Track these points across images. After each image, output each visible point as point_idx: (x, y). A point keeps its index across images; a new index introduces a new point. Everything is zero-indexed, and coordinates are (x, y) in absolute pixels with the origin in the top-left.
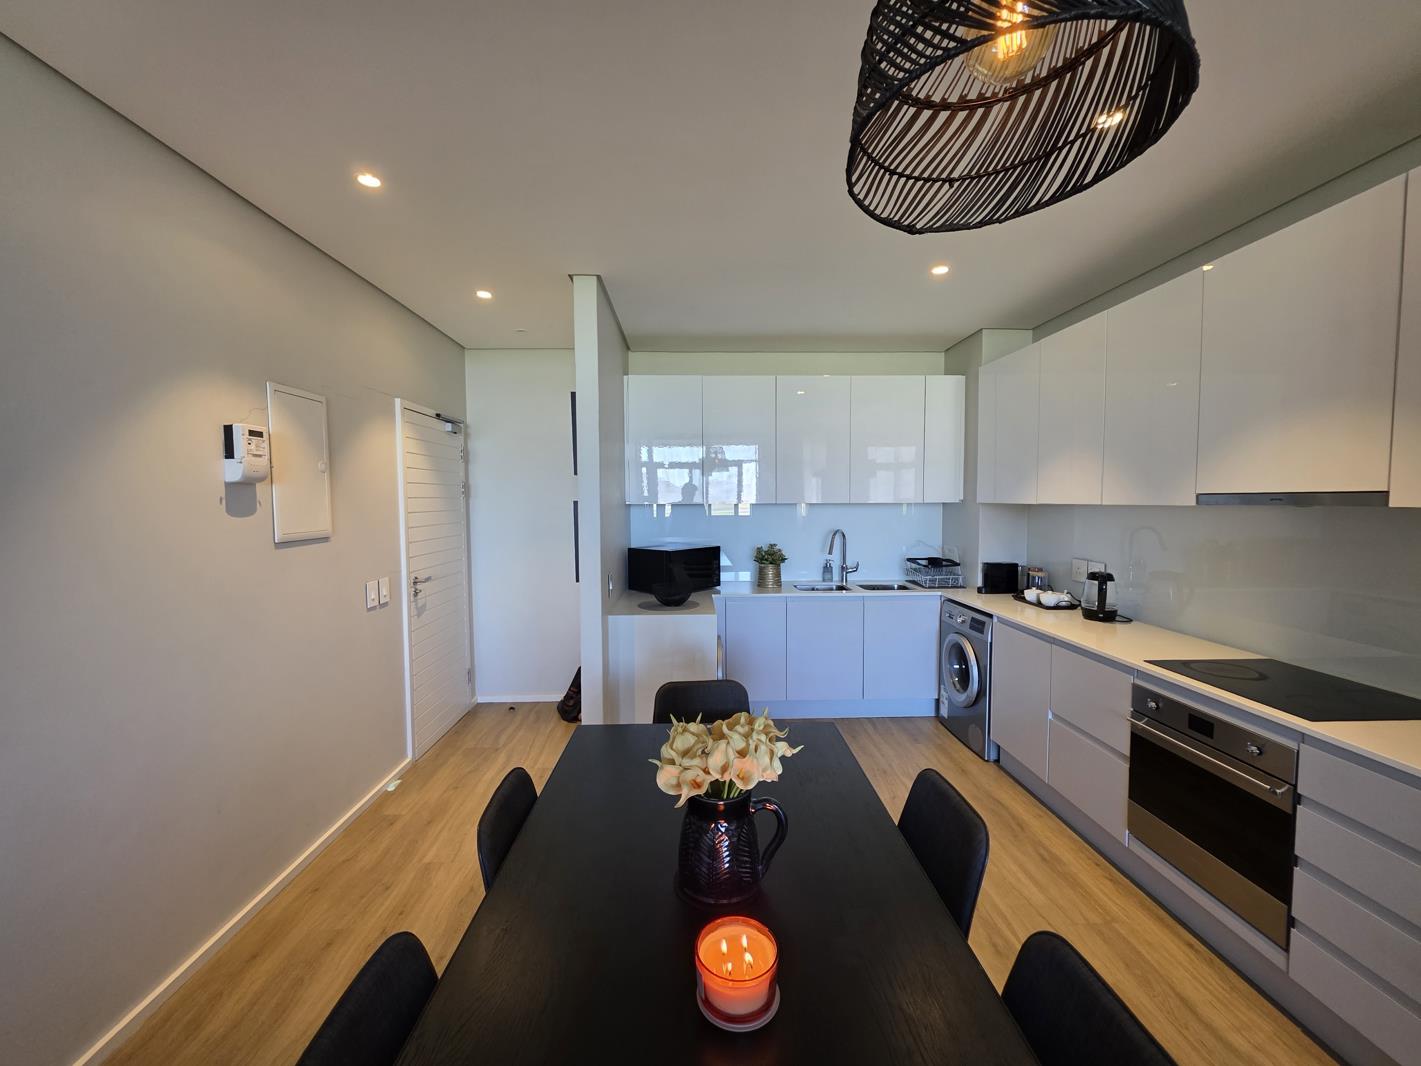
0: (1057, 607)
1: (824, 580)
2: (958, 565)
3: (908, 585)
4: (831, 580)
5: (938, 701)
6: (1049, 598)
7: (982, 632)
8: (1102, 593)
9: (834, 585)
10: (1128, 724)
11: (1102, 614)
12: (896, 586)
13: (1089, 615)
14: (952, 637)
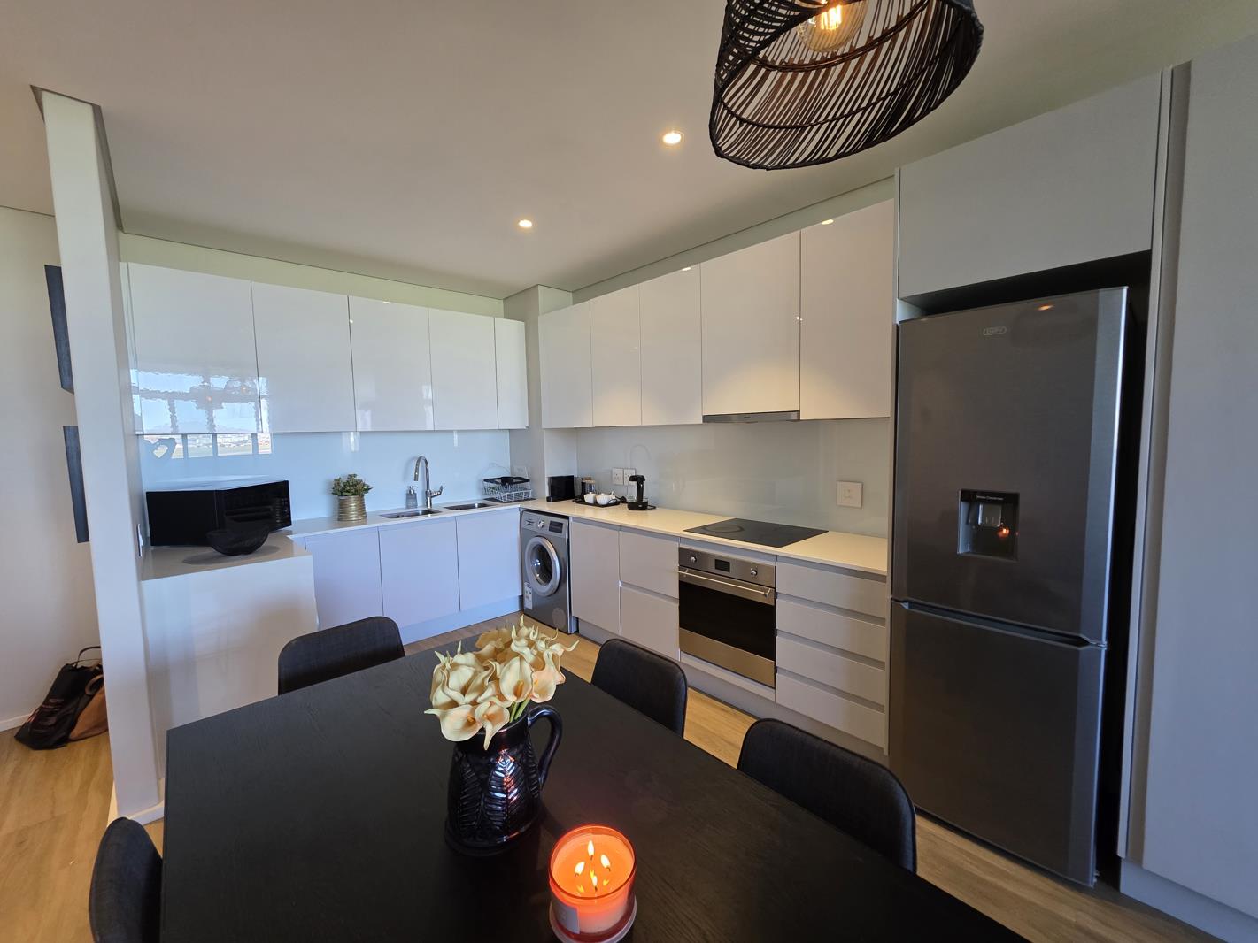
0: (608, 505)
1: (408, 507)
2: (528, 481)
3: (487, 502)
4: (416, 506)
5: (522, 598)
6: (602, 499)
7: (561, 532)
8: (640, 490)
9: (420, 509)
10: (677, 576)
11: (640, 505)
12: (477, 505)
13: (633, 507)
14: (535, 541)
